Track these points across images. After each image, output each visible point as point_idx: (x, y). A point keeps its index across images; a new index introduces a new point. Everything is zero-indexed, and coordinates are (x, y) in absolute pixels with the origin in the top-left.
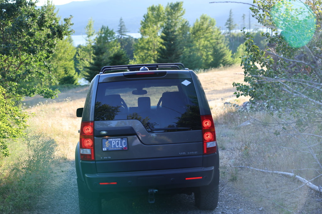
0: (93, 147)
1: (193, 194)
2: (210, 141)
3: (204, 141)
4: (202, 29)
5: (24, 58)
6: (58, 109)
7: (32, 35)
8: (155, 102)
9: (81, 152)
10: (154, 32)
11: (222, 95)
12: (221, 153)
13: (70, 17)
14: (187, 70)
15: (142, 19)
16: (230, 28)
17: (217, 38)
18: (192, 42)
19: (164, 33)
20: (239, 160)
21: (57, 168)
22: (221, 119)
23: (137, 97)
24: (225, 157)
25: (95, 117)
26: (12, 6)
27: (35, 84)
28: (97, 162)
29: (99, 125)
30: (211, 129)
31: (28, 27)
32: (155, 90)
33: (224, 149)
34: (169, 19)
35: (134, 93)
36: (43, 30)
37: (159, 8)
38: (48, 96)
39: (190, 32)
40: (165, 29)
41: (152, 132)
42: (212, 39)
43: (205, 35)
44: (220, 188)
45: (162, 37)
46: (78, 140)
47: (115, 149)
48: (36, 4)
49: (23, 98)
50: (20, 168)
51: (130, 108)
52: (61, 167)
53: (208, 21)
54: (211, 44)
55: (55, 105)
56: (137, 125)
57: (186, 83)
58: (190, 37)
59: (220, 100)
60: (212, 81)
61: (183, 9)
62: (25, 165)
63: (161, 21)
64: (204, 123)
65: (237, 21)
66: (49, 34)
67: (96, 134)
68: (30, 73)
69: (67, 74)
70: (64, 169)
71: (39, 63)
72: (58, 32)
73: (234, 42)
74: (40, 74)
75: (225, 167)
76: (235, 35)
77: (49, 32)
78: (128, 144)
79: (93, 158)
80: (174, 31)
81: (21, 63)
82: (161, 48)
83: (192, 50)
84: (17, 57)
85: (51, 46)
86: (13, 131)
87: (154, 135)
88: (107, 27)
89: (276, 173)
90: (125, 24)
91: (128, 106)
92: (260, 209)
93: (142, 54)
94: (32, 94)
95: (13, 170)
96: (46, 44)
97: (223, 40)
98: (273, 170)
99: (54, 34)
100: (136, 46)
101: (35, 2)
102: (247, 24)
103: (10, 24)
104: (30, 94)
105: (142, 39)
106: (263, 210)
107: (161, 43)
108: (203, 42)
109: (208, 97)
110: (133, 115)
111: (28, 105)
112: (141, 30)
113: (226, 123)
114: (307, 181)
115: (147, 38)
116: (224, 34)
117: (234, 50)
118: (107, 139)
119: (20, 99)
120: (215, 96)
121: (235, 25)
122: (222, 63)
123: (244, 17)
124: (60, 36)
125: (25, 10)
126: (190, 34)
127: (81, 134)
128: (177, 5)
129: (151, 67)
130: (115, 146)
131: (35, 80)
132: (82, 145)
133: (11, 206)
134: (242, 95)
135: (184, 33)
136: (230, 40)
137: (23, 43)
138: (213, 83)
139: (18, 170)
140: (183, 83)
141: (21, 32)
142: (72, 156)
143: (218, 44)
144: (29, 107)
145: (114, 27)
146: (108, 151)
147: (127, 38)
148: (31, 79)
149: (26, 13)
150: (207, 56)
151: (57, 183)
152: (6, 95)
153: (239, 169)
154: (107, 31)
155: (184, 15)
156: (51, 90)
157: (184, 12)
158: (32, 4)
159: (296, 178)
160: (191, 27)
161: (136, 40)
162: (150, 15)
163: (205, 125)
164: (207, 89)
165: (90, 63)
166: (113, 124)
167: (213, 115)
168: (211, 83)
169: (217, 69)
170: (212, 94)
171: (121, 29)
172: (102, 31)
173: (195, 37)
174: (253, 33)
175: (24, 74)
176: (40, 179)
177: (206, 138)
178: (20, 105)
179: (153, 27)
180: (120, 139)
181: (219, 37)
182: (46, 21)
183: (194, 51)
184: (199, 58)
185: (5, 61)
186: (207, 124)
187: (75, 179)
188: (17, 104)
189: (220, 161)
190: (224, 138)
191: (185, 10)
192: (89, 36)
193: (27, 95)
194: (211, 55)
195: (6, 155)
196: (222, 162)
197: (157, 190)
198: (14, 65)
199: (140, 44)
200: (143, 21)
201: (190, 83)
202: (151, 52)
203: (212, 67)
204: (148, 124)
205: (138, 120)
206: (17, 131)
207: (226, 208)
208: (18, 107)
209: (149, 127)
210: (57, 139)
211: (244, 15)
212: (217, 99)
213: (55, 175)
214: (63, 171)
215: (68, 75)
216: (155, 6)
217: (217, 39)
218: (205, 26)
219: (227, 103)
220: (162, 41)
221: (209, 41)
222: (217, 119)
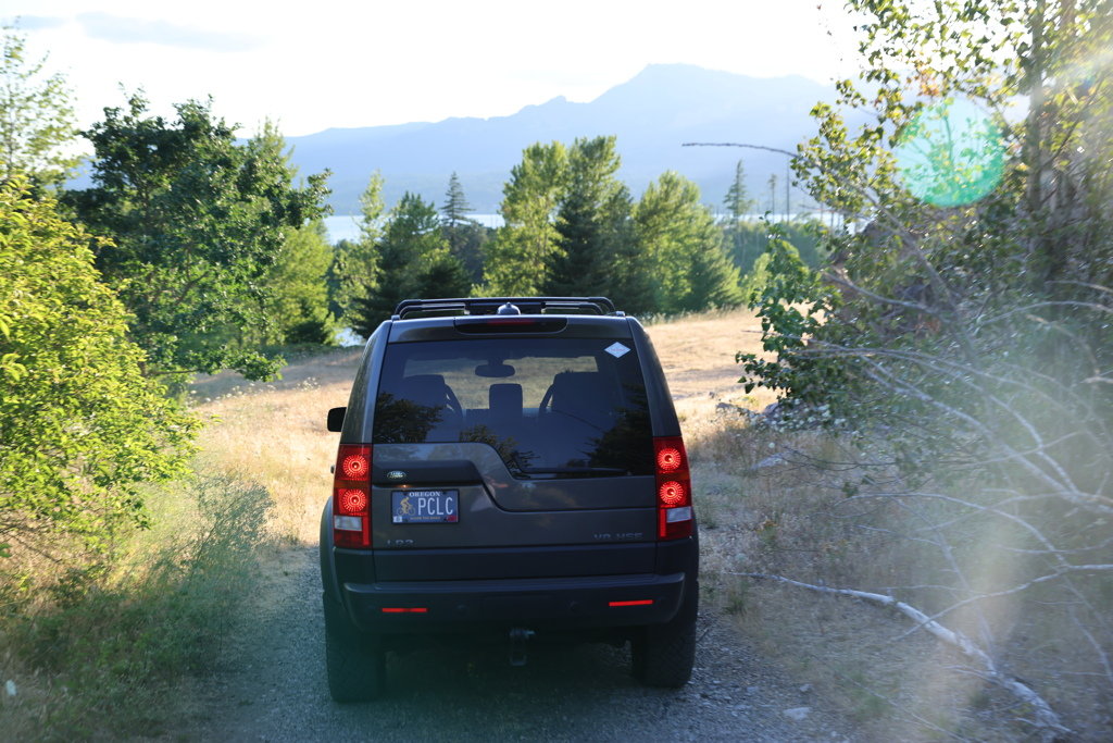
0: (367, 513)
1: (628, 642)
2: (678, 505)
3: (660, 506)
4: (664, 210)
5: (197, 271)
6: (280, 408)
7: (221, 214)
8: (534, 396)
9: (337, 523)
10: (537, 212)
11: (713, 385)
12: (703, 538)
13: (323, 172)
14: (621, 317)
15: (509, 179)
16: (736, 210)
17: (704, 233)
18: (636, 241)
19: (565, 217)
20: (752, 557)
21: (271, 564)
22: (708, 446)
23: (488, 382)
24: (716, 548)
25: (375, 431)
26: (174, 136)
27: (225, 342)
28: (376, 553)
29: (386, 453)
30: (681, 475)
31: (212, 193)
32: (536, 366)
33: (712, 527)
34: (577, 181)
35: (481, 372)
36: (249, 201)
37: (552, 152)
38: (256, 373)
39: (633, 216)
40: (567, 205)
41: (524, 475)
42: (688, 236)
43: (672, 225)
44: (700, 631)
45: (559, 228)
46: (328, 493)
47: (426, 519)
48: (234, 133)
49: (191, 378)
50: (177, 562)
51: (469, 411)
52: (281, 562)
53: (680, 190)
54: (687, 248)
55: (276, 398)
56: (486, 458)
57: (617, 350)
58: (631, 229)
59: (706, 397)
60: (687, 345)
61: (615, 156)
62: (187, 556)
63: (557, 184)
64: (663, 456)
65: (755, 191)
66: (267, 213)
67: (376, 479)
68: (211, 311)
69: (306, 316)
70: (291, 568)
71: (233, 287)
72: (292, 211)
73: (746, 247)
74: (238, 317)
75: (713, 576)
76: (751, 228)
77: (267, 206)
78: (460, 506)
79: (366, 543)
80: (591, 213)
81: (191, 284)
82: (555, 255)
83: (636, 264)
84: (181, 269)
85: (270, 245)
86: (160, 463)
87: (529, 485)
88: (419, 197)
89: (847, 596)
90: (464, 190)
91: (465, 407)
92: (803, 689)
93: (504, 269)
94: (215, 365)
95: (159, 564)
96: (258, 238)
97: (717, 239)
98: (839, 585)
99: (279, 212)
100: (491, 247)
101: (233, 129)
102: (780, 199)
103: (167, 184)
104: (209, 365)
105: (505, 230)
106: (809, 691)
107: (557, 243)
108: (666, 244)
109: (673, 387)
110: (476, 429)
111: (204, 395)
112: (503, 208)
113: (718, 458)
114: (926, 618)
115: (519, 227)
116: (721, 224)
117: (747, 267)
118: (406, 493)
119: (183, 379)
120: (693, 386)
121: (750, 202)
122: (714, 300)
123: (772, 181)
124: (296, 220)
125: (207, 150)
126: (631, 222)
127: (336, 478)
128: (601, 144)
129: (527, 306)
130: (424, 510)
131: (226, 333)
132: (337, 507)
133: (149, 662)
134: (760, 384)
135: (616, 220)
136: (735, 241)
137: (198, 235)
138: (690, 350)
139: (170, 565)
140: (608, 350)
141: (194, 205)
142: (311, 534)
143: (704, 249)
144: (205, 402)
145: (434, 197)
146: (405, 524)
147: (468, 228)
148: (215, 328)
149: (209, 157)
150: (676, 279)
151: (270, 604)
152: (148, 368)
153: (751, 581)
154: (416, 207)
155: (618, 171)
156: (264, 359)
157: (616, 163)
158: (224, 133)
159: (899, 609)
160: (636, 203)
161: (490, 231)
162: (529, 170)
163: (663, 463)
164: (673, 366)
165: (368, 288)
166: (423, 452)
167: (687, 437)
168: (685, 350)
169: (700, 316)
170: (685, 379)
171: (452, 202)
172: (403, 206)
173: (645, 231)
174: (797, 225)
175: (195, 314)
176: (227, 592)
177: (666, 497)
178: (183, 396)
179: (536, 201)
180: (438, 494)
181: (708, 231)
182: (258, 179)
183: (642, 266)
184: (653, 286)
185: (148, 279)
186: (669, 460)
187: (317, 595)
188: (175, 390)
189: (702, 559)
190: (714, 498)
191: (619, 158)
192: (368, 220)
193: (200, 370)
194: (686, 277)
195: (144, 524)
196: (706, 563)
197: (532, 633)
198: (172, 289)
199: (501, 242)
200: (512, 185)
201: (627, 350)
202: (528, 266)
203: (688, 310)
204: (514, 455)
205: (488, 443)
206: (171, 464)
207: (713, 684)
208: (177, 399)
209: (516, 464)
210: (275, 487)
211: (774, 177)
212: (699, 394)
213: (267, 582)
214: (286, 574)
215: (309, 319)
216: (542, 146)
217: (702, 237)
218: (673, 201)
219: (723, 405)
220: (559, 236)
221: (679, 241)
222: (696, 448)
